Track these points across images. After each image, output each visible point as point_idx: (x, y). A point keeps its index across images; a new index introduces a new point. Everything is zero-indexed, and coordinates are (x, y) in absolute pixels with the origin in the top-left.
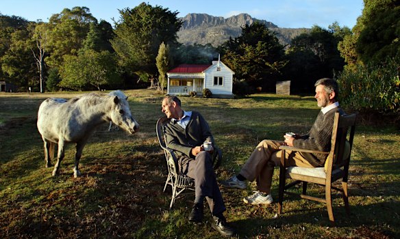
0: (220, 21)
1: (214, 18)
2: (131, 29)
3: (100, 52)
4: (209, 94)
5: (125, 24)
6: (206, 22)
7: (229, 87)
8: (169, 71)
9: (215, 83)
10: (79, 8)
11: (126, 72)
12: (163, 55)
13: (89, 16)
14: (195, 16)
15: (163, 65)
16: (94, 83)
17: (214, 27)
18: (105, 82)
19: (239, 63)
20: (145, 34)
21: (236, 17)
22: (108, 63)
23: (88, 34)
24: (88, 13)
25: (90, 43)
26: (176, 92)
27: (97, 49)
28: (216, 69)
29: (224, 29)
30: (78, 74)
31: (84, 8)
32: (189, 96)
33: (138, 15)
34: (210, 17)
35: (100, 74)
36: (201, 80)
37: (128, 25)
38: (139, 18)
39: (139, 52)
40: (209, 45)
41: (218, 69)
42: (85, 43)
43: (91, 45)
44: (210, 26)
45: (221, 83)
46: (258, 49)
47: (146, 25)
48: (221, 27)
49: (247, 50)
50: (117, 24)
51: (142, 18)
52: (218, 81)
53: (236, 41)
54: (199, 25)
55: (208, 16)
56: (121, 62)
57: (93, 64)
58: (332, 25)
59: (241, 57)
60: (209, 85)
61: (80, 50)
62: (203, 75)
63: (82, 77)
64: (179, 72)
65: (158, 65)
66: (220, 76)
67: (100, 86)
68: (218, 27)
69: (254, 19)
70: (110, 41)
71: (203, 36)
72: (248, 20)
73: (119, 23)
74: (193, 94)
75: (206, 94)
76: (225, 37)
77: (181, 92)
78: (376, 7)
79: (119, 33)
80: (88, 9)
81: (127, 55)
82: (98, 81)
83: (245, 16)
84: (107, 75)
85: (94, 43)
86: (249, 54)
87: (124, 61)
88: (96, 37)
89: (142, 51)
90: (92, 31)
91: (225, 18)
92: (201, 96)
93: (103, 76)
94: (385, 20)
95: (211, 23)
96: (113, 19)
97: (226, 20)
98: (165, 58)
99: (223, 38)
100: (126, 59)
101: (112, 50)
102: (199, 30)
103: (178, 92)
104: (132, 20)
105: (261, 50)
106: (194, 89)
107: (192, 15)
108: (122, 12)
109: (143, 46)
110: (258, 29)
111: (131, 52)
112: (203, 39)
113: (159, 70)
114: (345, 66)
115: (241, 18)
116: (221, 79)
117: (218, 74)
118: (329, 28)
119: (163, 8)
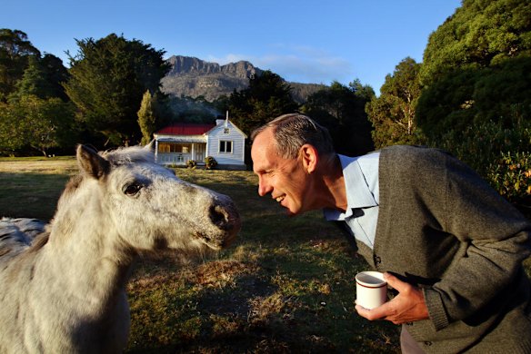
0: (214, 68)
1: (207, 65)
2: (96, 69)
3: (46, 99)
4: (213, 165)
5: (87, 62)
6: (195, 68)
7: (240, 155)
8: (156, 132)
9: (222, 149)
10: (10, 31)
11: (87, 131)
12: (148, 109)
13: (28, 45)
14: (182, 60)
15: (148, 123)
16: (36, 145)
17: (206, 76)
18: (55, 143)
19: (247, 123)
20: (118, 77)
21: (235, 65)
22: (61, 116)
23: (26, 71)
24: (24, 40)
25: (28, 85)
26: (167, 160)
27: (40, 94)
28: (223, 130)
29: (220, 79)
30: (9, 131)
31: (17, 32)
32: (186, 167)
33: (107, 51)
34: (201, 62)
35: (47, 131)
36: (202, 146)
37: (91, 62)
38: (108, 54)
39: (108, 102)
40: (201, 97)
41: (226, 131)
42: (20, 85)
43: (31, 89)
44: (202, 74)
45: (229, 150)
46: (270, 106)
47: (119, 65)
48: (215, 76)
49: (257, 107)
50: (73, 60)
51: (113, 56)
52: (225, 146)
53: (241, 95)
54: (187, 72)
55: (198, 60)
56: (79, 116)
57: (36, 117)
58: (353, 82)
59: (249, 116)
60: (213, 151)
61: (11, 95)
62: (205, 138)
63: (17, 136)
64: (172, 133)
65: (141, 122)
66: (229, 140)
67: (46, 149)
68: (211, 76)
69: (257, 69)
70: (63, 84)
71: (192, 85)
72: (249, 69)
73: (77, 59)
74: (192, 164)
75: (209, 165)
76: (221, 89)
77: (175, 160)
78: (443, 63)
79: (78, 75)
80: (24, 35)
81: (89, 106)
82: (43, 142)
83: (246, 64)
84: (59, 134)
85: (36, 86)
86: (260, 112)
87: (84, 114)
88: (39, 77)
89: (113, 102)
90: (32, 67)
91: (221, 65)
92: (203, 167)
93: (52, 135)
94: (454, 79)
95: (202, 70)
96: (68, 53)
97: (222, 67)
98: (151, 113)
99: (218, 91)
100: (89, 112)
101: (65, 98)
102: (186, 78)
103: (171, 160)
104: (98, 56)
105: (274, 108)
106: (193, 157)
107: (178, 57)
108: (81, 44)
109: (115, 94)
110: (269, 81)
111: (95, 102)
112: (192, 90)
113: (142, 130)
114: (373, 132)
115: (241, 67)
116: (229, 144)
117: (226, 138)
118: (350, 85)
119: (144, 44)
